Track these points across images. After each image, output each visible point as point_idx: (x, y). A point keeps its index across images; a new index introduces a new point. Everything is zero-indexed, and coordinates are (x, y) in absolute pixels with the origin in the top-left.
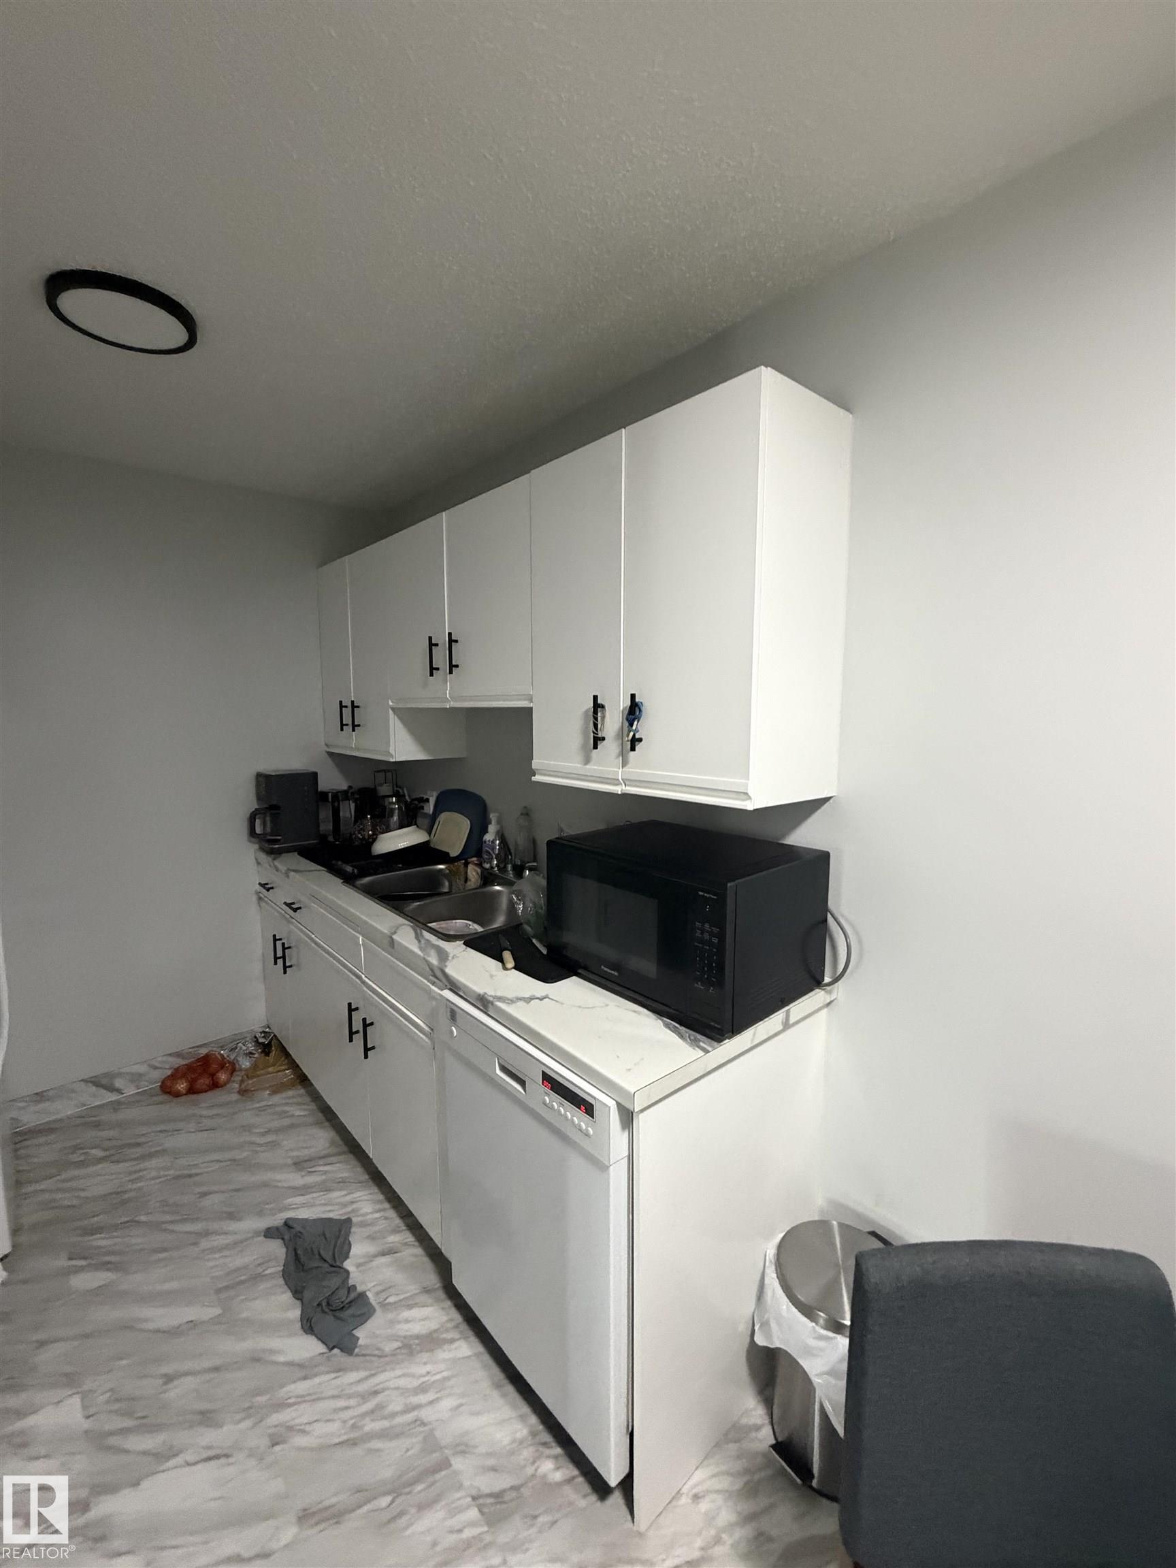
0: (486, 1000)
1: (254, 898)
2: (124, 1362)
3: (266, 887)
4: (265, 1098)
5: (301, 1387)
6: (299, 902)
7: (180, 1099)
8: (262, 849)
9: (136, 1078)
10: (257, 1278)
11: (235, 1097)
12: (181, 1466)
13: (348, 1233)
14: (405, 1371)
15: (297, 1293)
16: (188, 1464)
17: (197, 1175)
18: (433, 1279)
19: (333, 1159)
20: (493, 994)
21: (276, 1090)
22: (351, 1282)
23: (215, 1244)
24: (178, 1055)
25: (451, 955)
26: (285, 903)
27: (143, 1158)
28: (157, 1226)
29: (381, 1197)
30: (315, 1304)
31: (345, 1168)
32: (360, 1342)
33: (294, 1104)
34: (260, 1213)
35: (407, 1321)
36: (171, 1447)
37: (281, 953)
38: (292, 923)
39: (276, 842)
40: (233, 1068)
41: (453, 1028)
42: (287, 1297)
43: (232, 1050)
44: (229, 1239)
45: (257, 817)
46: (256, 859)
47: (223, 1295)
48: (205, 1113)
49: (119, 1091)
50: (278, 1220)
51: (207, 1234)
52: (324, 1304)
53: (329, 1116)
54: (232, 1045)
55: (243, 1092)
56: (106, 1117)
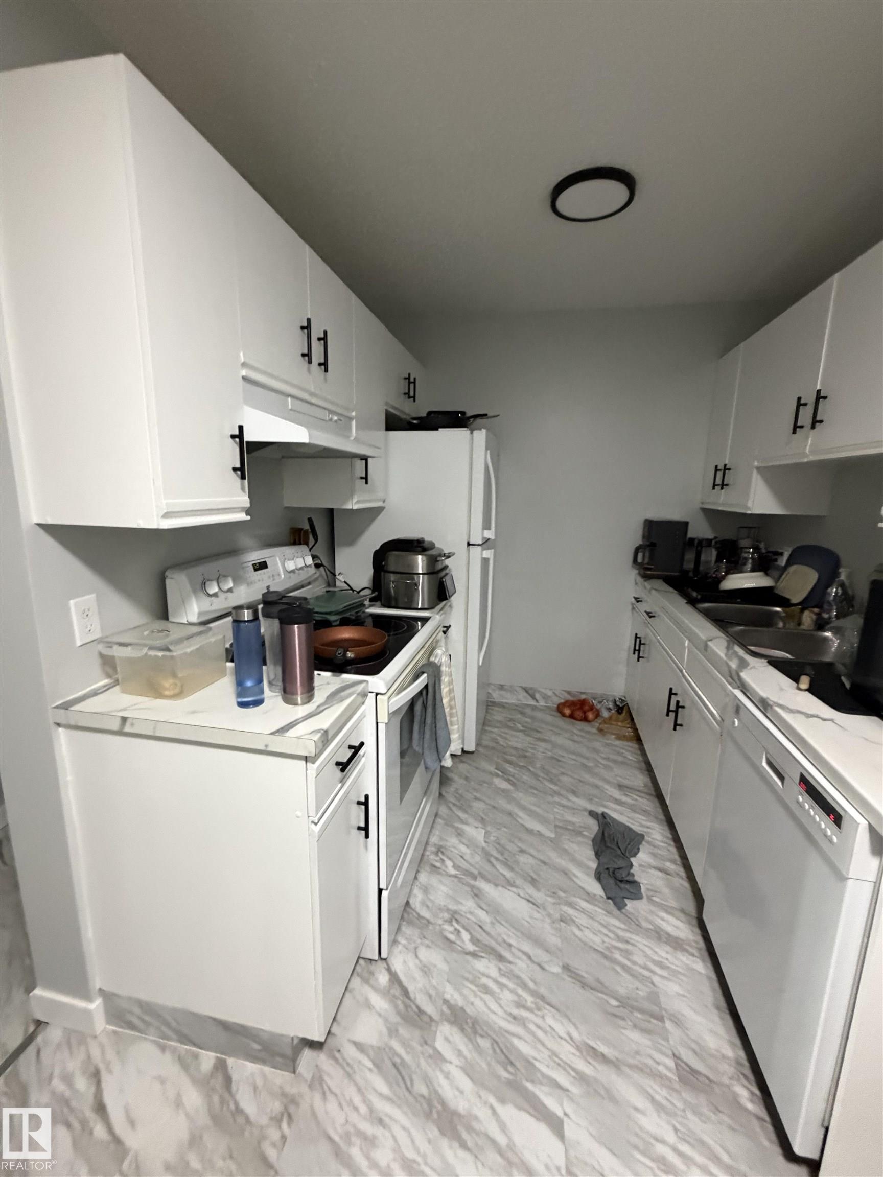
0: (767, 703)
1: (630, 607)
2: (505, 829)
3: (638, 600)
4: (612, 740)
5: (584, 904)
6: (655, 613)
7: (565, 718)
8: (639, 574)
9: (545, 697)
10: (580, 833)
11: (594, 730)
12: (515, 893)
13: (640, 843)
14: (652, 946)
15: (597, 855)
16: (519, 895)
17: (564, 762)
18: (691, 907)
19: (642, 795)
20: (775, 700)
21: (619, 738)
22: (632, 871)
23: (562, 802)
24: (569, 693)
25: (751, 666)
26: (646, 612)
27: (539, 739)
28: (536, 776)
29: (670, 836)
30: (606, 867)
31: (648, 804)
32: (627, 908)
33: (629, 751)
34: (590, 800)
35: (663, 919)
36: (514, 882)
37: (639, 647)
38: (648, 627)
39: (650, 569)
40: (598, 714)
41: (736, 720)
42: (591, 853)
43: (600, 702)
44: (569, 804)
45: (640, 550)
46: (635, 581)
47: (558, 830)
48: (575, 731)
49: (537, 701)
50: (600, 810)
51: (559, 794)
52: (611, 870)
53: (649, 769)
54: (600, 700)
55: (600, 730)
56: (528, 711)
